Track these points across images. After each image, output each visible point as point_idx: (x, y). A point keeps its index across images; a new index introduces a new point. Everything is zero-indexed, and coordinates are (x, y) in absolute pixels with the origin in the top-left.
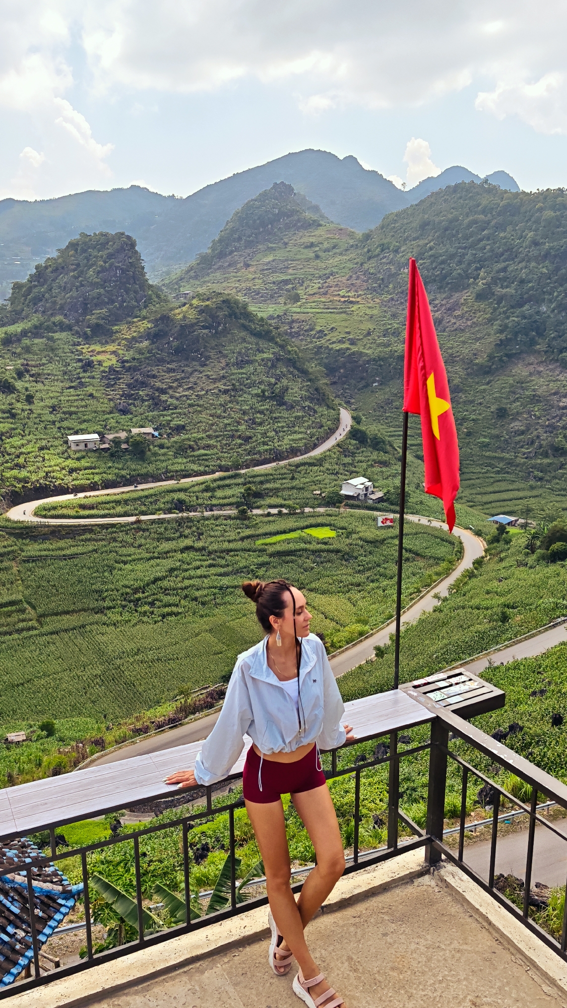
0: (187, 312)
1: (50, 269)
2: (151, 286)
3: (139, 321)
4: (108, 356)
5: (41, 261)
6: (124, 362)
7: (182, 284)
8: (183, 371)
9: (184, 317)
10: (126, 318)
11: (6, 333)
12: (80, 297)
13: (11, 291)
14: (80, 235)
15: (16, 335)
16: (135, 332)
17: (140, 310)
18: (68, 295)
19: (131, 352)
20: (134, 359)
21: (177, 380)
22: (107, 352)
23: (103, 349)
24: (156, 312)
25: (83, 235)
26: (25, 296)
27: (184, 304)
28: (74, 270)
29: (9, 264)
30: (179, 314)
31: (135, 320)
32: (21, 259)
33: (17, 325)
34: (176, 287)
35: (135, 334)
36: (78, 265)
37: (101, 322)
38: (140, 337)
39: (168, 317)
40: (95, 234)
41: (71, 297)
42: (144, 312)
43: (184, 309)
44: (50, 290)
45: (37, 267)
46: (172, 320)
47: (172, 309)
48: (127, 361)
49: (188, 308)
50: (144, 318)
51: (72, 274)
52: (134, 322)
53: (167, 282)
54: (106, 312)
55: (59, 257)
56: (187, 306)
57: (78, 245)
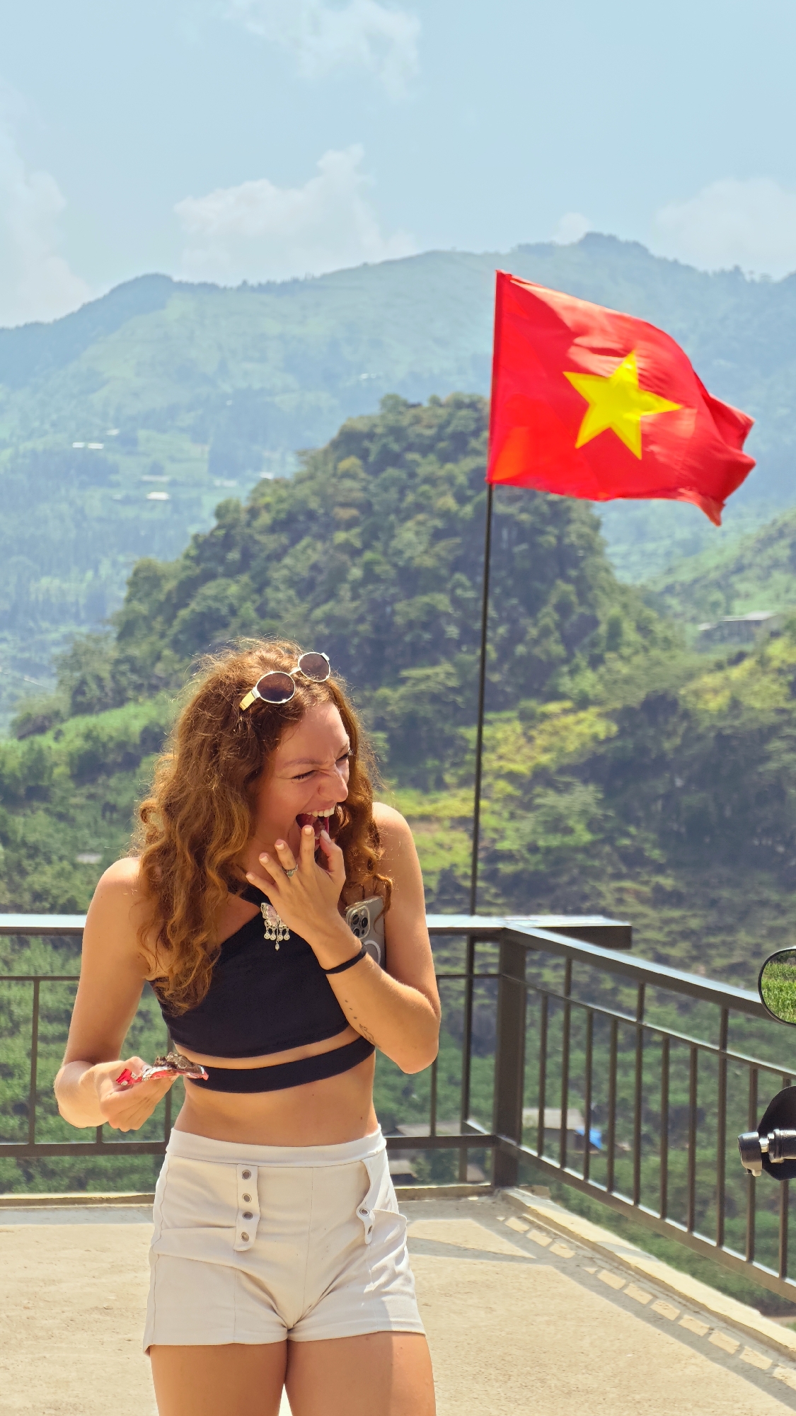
0: (745, 684)
1: (265, 519)
2: (624, 590)
3: (566, 712)
4: (442, 836)
5: (237, 491)
6: (496, 857)
7: (742, 587)
8: (713, 903)
9: (735, 704)
10: (517, 698)
11: (88, 736)
12: (361, 620)
13: (124, 594)
14: (384, 403)
15: (122, 745)
16: (546, 750)
17: (574, 672)
18: (319, 613)
19: (528, 824)
20: (533, 849)
21: (686, 935)
22: (439, 820)
23: (428, 808)
24: (628, 681)
25: (395, 404)
26: (171, 607)
27: (739, 658)
28: (350, 524)
29: (127, 501)
30: (716, 691)
31: (553, 707)
32: (173, 484)
33: (130, 709)
34: (717, 596)
35: (545, 759)
36: (366, 508)
37: (427, 710)
38: (562, 770)
39: (674, 704)
40: (435, 402)
41: (329, 619)
42: (588, 681)
43: (736, 673)
44: (260, 591)
45: (220, 513)
46: (686, 715)
47: (690, 675)
48: (509, 857)
49: (752, 673)
50: (583, 702)
51: (341, 536)
52: (545, 717)
53: (685, 576)
54: (449, 675)
55: (300, 481)
56: (748, 664)
57: (371, 436)
